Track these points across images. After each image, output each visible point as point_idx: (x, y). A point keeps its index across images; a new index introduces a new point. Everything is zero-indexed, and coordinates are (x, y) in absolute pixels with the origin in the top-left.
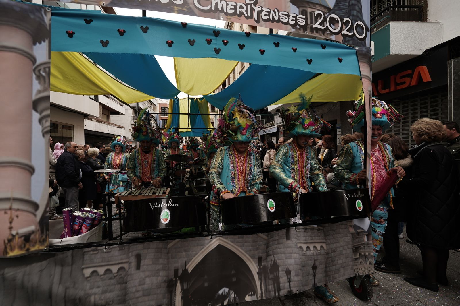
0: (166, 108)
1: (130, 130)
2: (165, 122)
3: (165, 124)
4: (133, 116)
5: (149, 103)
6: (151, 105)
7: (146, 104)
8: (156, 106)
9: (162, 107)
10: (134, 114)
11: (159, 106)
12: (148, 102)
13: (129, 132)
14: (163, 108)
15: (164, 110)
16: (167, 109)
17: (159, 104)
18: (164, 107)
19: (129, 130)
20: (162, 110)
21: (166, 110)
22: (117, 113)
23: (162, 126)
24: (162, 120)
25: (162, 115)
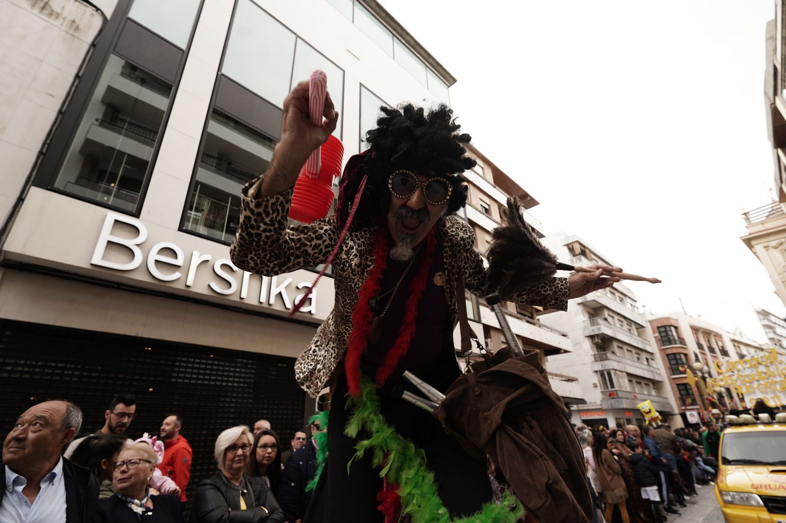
0: (670, 326)
1: (594, 384)
2: (676, 359)
3: (678, 364)
4: (593, 353)
5: (625, 322)
6: (630, 326)
7: (619, 326)
8: (643, 327)
9: (658, 328)
10: (595, 349)
11: (652, 326)
12: (622, 322)
13: (594, 389)
14: (662, 329)
15: (666, 331)
16: (673, 329)
17: (650, 321)
18: (665, 327)
19: (592, 386)
20: (660, 332)
21: (671, 331)
22: (556, 351)
23: (673, 370)
24: (668, 355)
25: (665, 343)
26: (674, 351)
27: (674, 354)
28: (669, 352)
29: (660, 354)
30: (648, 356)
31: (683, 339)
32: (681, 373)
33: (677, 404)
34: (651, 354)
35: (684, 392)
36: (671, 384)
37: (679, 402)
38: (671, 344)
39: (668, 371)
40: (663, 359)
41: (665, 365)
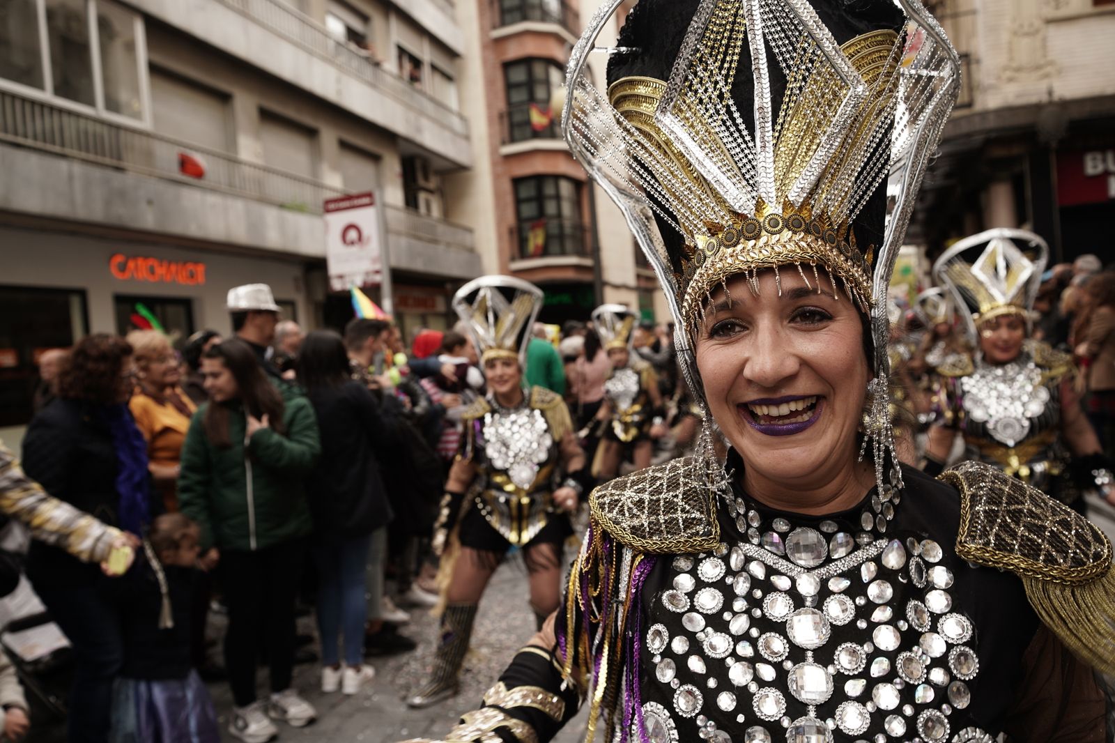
2: (529, 83)
3: (531, 100)
23: (512, 126)
24: (507, 66)
25: (508, 17)
26: (531, 48)
27: (528, 61)
28: (514, 51)
29: (485, 62)
30: (425, 53)
31: (577, 15)
32: (536, 134)
33: (501, 251)
34: (451, 53)
35: (529, 210)
36: (496, 177)
37: (506, 245)
38: (525, 18)
39: (497, 128)
40: (489, 83)
41: (490, 106)
